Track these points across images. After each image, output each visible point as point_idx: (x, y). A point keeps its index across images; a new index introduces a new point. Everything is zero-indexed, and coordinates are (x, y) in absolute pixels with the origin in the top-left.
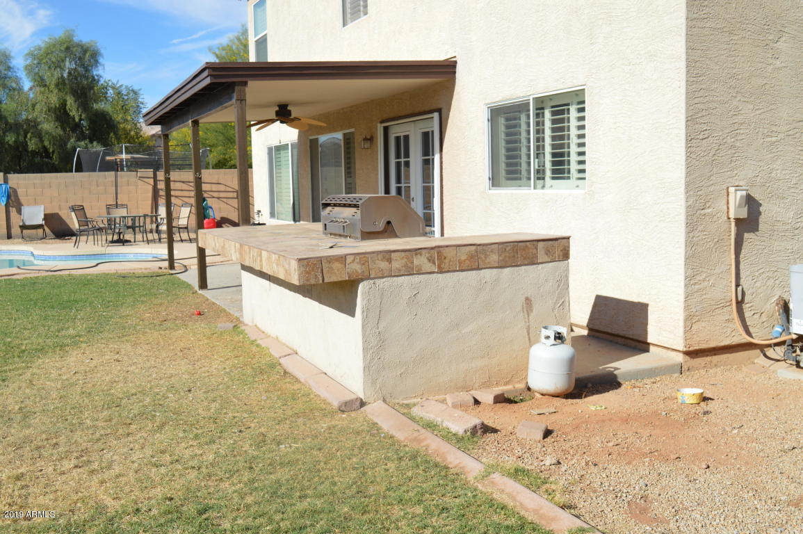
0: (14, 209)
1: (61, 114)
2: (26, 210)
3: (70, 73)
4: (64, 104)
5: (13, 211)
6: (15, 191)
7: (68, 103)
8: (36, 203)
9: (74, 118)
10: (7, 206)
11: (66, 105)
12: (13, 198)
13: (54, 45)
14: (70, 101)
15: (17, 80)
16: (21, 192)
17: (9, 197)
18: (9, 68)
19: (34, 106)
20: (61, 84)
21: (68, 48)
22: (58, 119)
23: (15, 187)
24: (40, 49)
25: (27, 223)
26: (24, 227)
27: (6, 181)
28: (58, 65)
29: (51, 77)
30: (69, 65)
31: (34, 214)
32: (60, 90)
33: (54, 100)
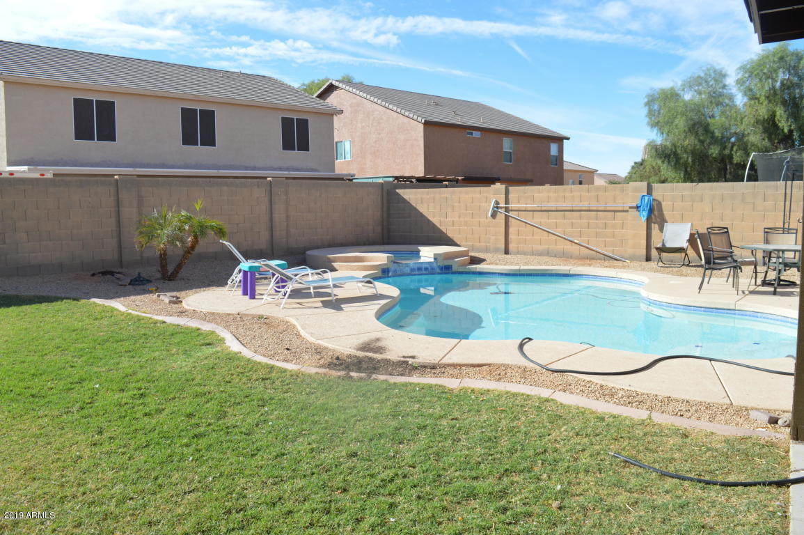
0: (657, 226)
1: (770, 126)
2: (669, 227)
3: (782, 83)
4: (773, 115)
5: (655, 228)
6: (659, 204)
7: (778, 114)
8: (682, 219)
9: (783, 130)
10: (649, 220)
11: (775, 116)
12: (656, 213)
13: (768, 57)
14: (780, 112)
15: (731, 98)
16: (666, 206)
17: (651, 211)
18: (724, 86)
19: (742, 119)
20: (772, 96)
21: (782, 58)
22: (765, 130)
23: (659, 198)
24: (752, 62)
25: (668, 245)
26: (663, 249)
27: (650, 191)
28: (770, 75)
29: (763, 89)
30: (782, 76)
31: (677, 234)
32: (770, 101)
33: (763, 112)
